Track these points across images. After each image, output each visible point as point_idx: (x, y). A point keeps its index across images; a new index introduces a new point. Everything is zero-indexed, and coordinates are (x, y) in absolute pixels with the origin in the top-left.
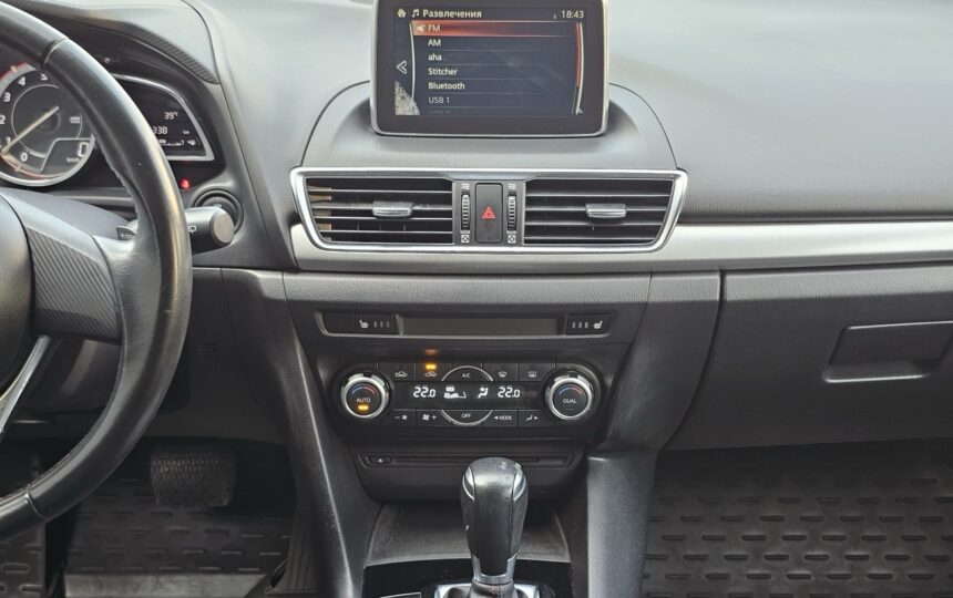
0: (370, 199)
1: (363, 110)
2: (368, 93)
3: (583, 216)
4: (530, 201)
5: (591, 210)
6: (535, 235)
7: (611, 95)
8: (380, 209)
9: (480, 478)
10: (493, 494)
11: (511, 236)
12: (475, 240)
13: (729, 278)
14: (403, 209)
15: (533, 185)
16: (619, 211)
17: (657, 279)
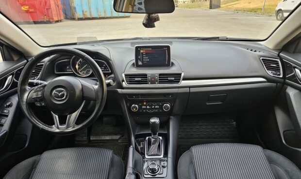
0: (135, 78)
1: (133, 64)
2: (134, 61)
3: (168, 79)
4: (159, 77)
5: (169, 78)
6: (160, 82)
7: (171, 60)
8: (136, 79)
9: (152, 120)
10: (154, 123)
11: (157, 83)
12: (151, 84)
13: (191, 88)
14: (140, 79)
15: (160, 75)
16: (173, 79)
17: (179, 89)
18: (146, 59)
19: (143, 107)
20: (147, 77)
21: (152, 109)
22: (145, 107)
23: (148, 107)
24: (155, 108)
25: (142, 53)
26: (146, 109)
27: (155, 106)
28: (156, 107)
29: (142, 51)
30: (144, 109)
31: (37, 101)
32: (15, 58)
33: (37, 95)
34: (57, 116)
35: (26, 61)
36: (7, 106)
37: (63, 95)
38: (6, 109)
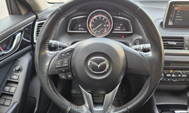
0: (167, 41)
8: (169, 42)
12: (188, 49)
18: (179, 18)
19: (168, 75)
20: (183, 41)
21: (177, 78)
22: (170, 75)
23: (173, 76)
24: (181, 77)
25: (176, 11)
26: (171, 77)
27: (181, 75)
28: (183, 76)
29: (176, 8)
30: (169, 77)
31: (61, 72)
32: (23, 12)
33: (62, 64)
34: (90, 95)
35: (35, 16)
36: (16, 70)
37: (104, 67)
38: (15, 74)
